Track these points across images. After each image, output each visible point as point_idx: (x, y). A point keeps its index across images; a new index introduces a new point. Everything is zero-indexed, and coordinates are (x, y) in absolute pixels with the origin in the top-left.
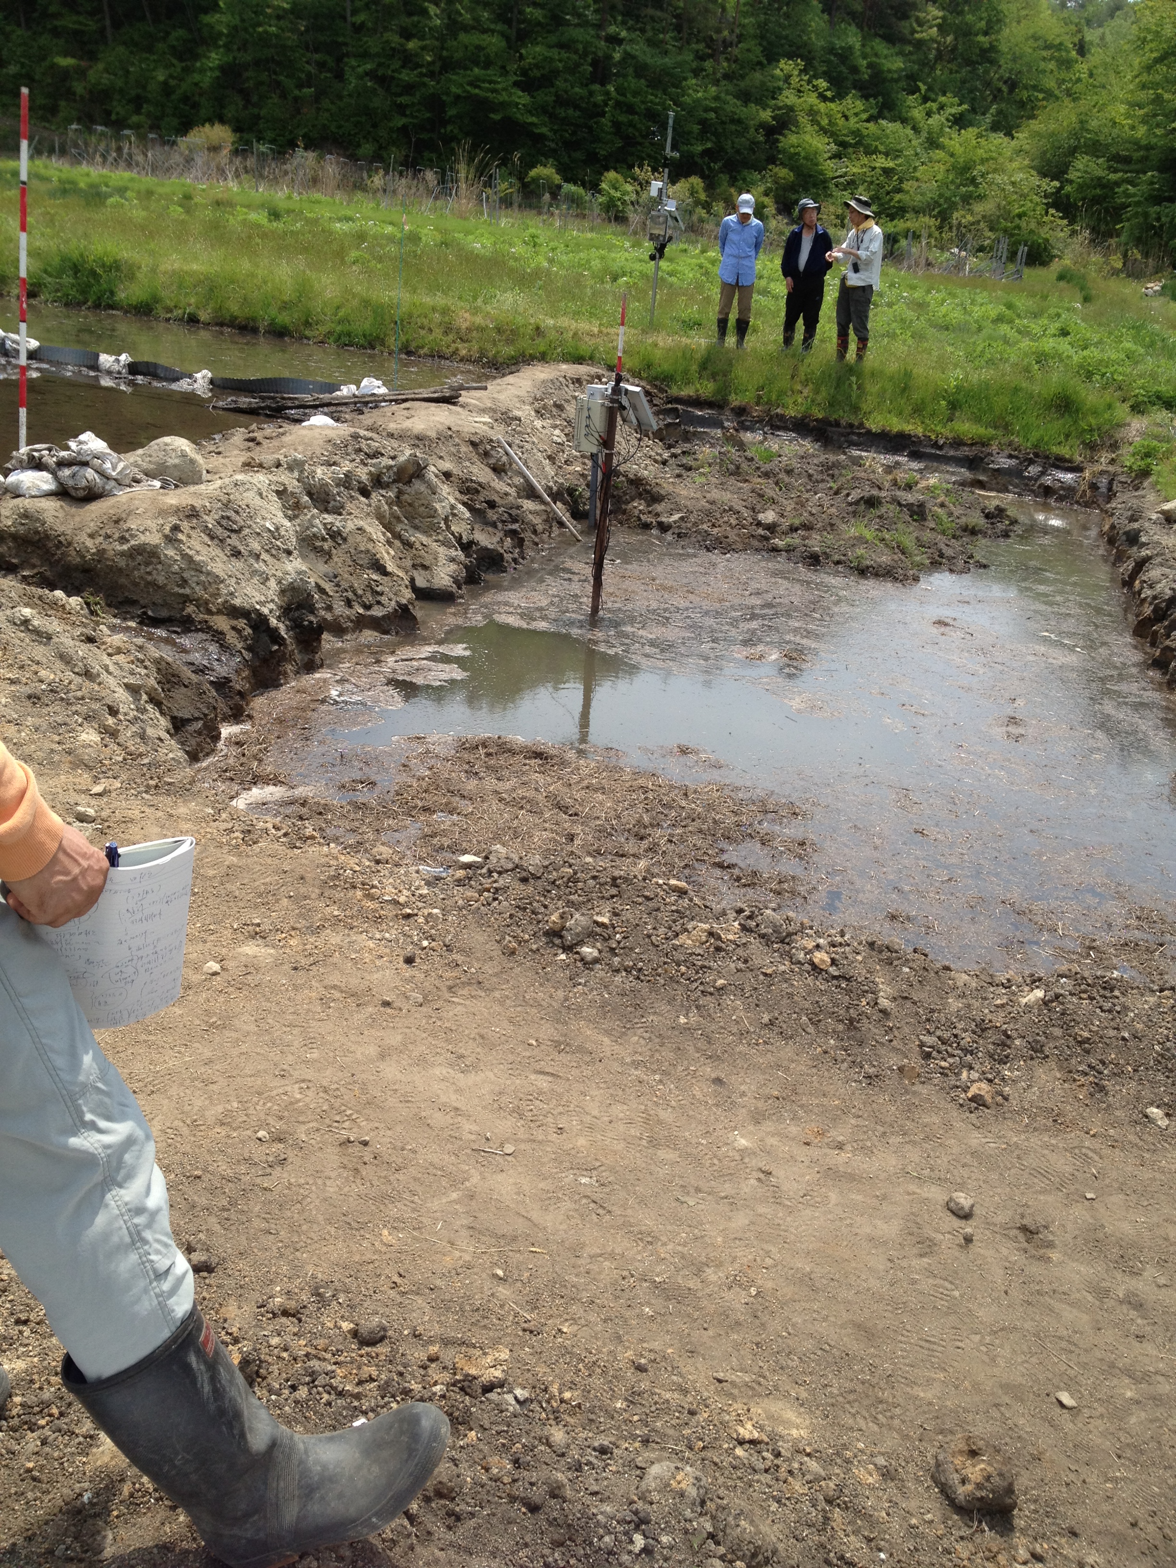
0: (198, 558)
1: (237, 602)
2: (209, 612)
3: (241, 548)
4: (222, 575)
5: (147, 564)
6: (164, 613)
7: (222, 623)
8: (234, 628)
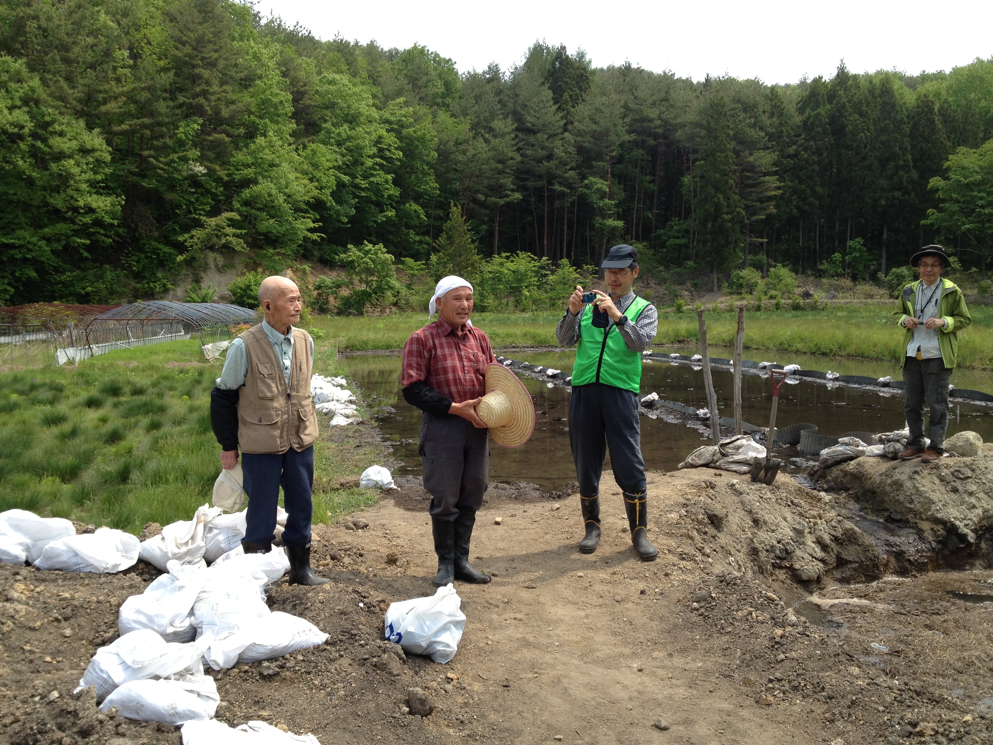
0: (921, 489)
1: (939, 515)
2: (921, 519)
3: (960, 488)
4: (935, 499)
5: (898, 490)
6: (899, 517)
7: (925, 526)
8: (932, 529)
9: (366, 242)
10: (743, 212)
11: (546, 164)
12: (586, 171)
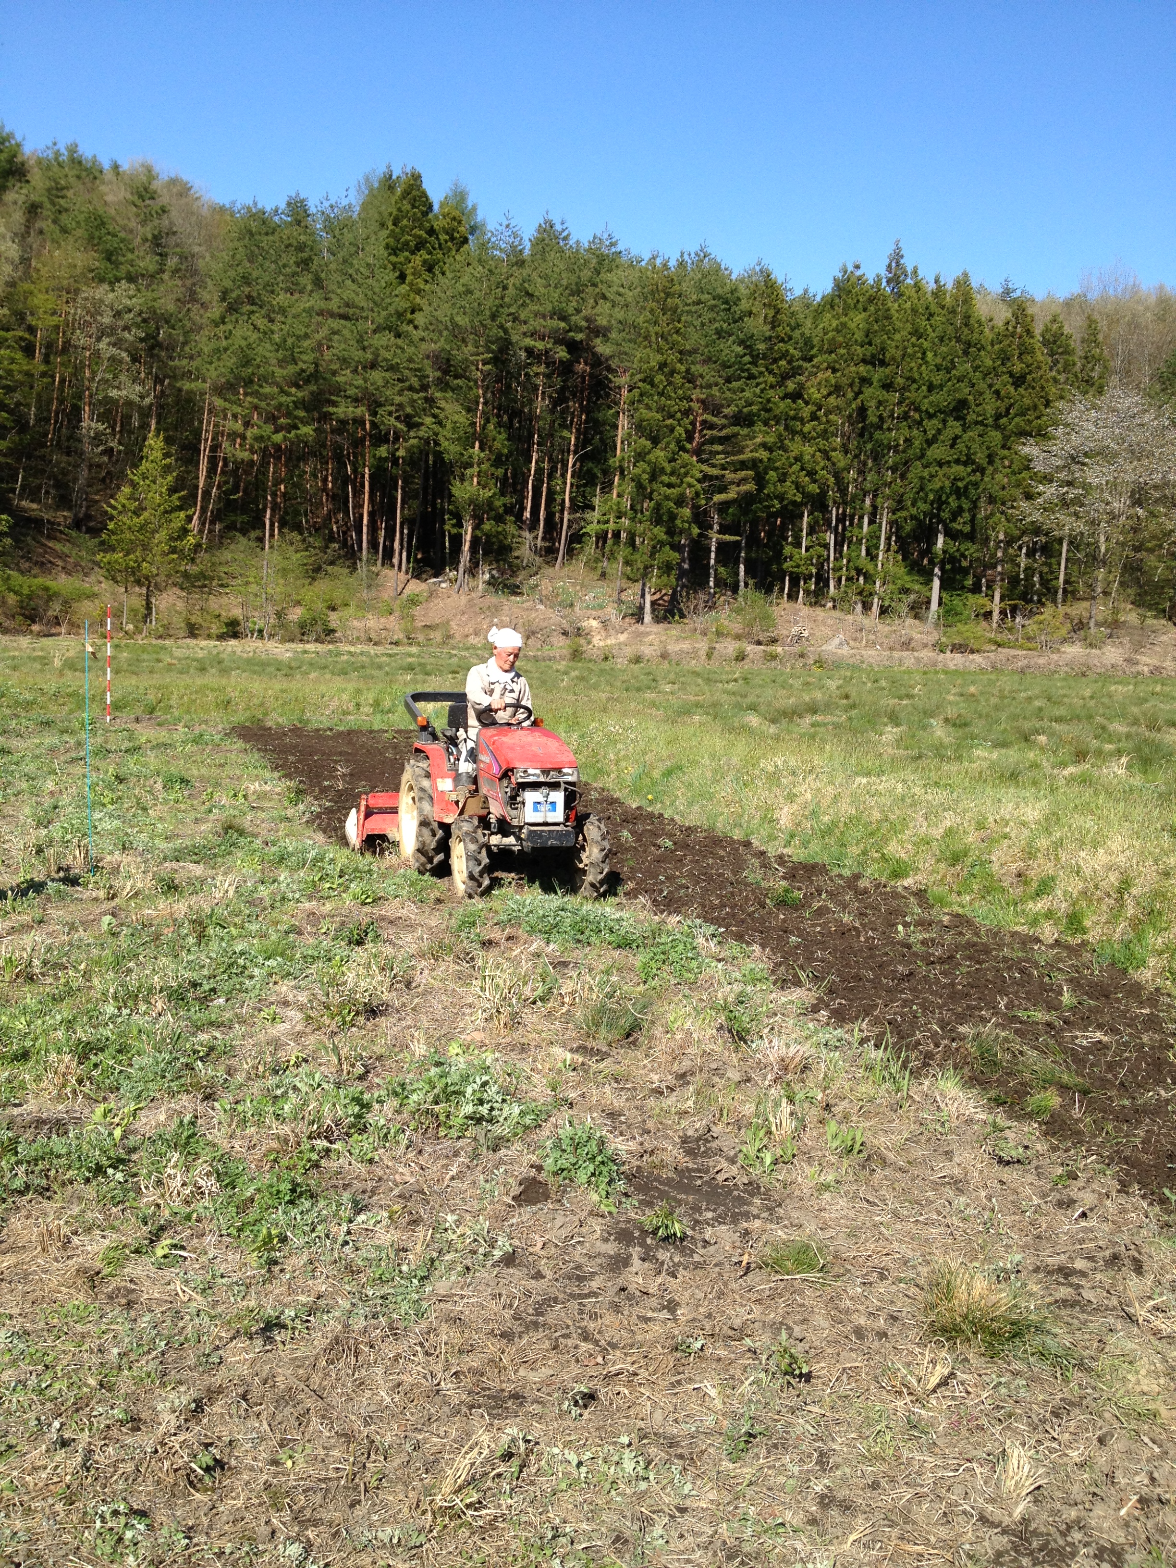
12: (439, 395)
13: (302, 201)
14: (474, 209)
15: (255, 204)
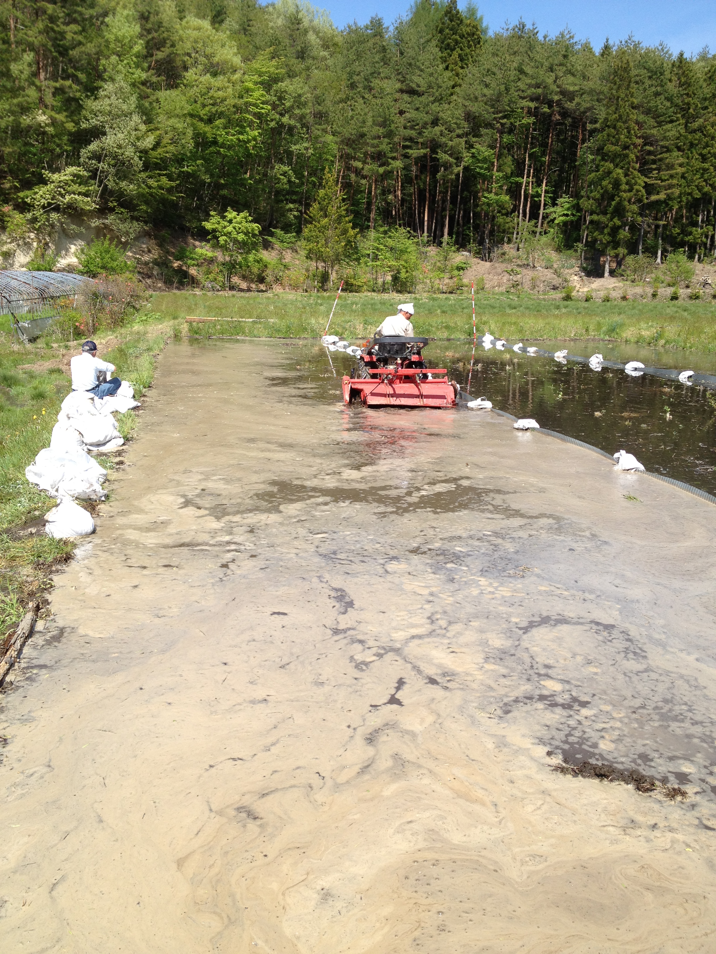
9: (229, 208)
10: (643, 191)
11: (430, 129)
12: (474, 139)
13: (379, 20)
14: (481, 19)
15: (355, 23)
